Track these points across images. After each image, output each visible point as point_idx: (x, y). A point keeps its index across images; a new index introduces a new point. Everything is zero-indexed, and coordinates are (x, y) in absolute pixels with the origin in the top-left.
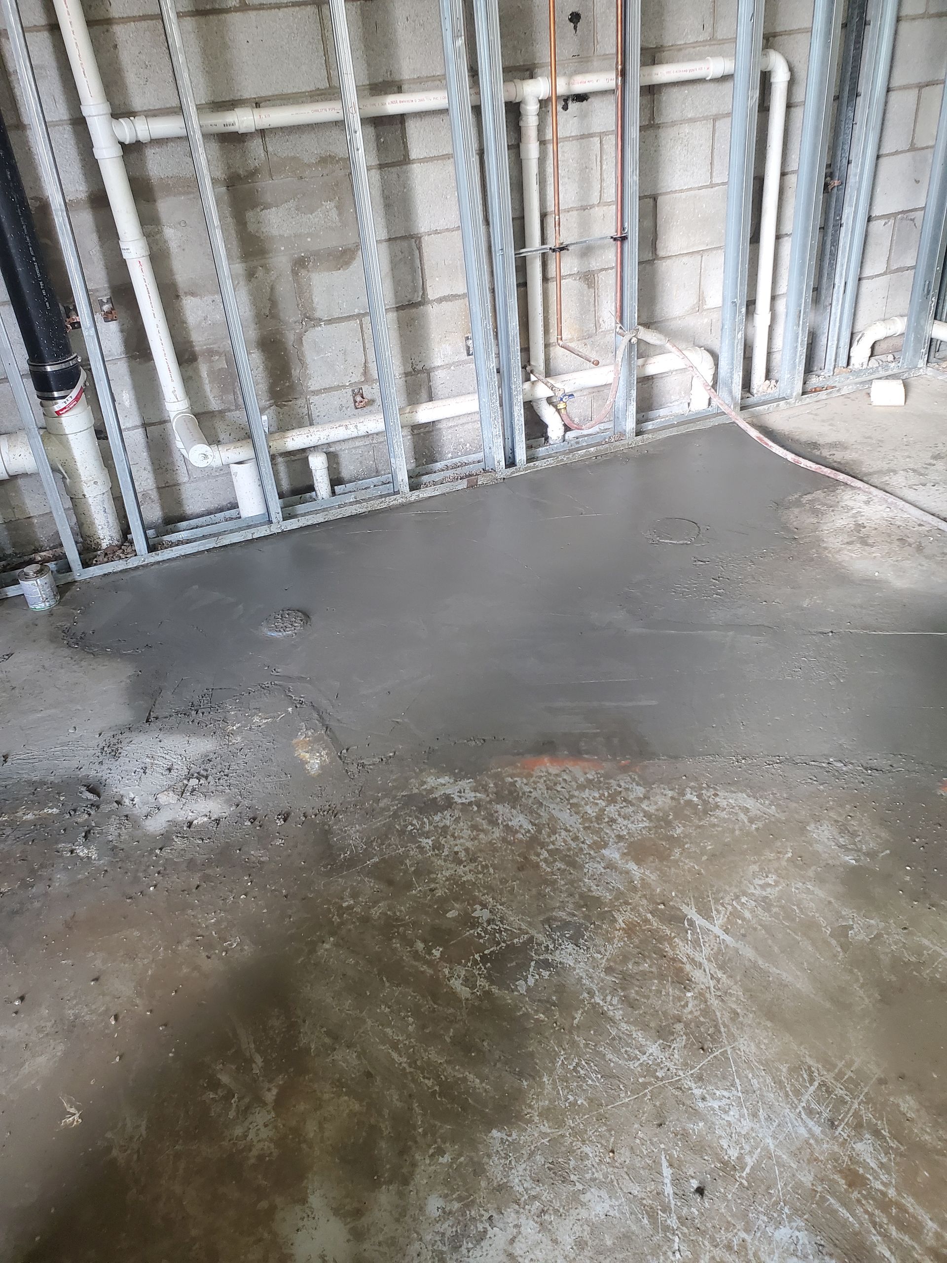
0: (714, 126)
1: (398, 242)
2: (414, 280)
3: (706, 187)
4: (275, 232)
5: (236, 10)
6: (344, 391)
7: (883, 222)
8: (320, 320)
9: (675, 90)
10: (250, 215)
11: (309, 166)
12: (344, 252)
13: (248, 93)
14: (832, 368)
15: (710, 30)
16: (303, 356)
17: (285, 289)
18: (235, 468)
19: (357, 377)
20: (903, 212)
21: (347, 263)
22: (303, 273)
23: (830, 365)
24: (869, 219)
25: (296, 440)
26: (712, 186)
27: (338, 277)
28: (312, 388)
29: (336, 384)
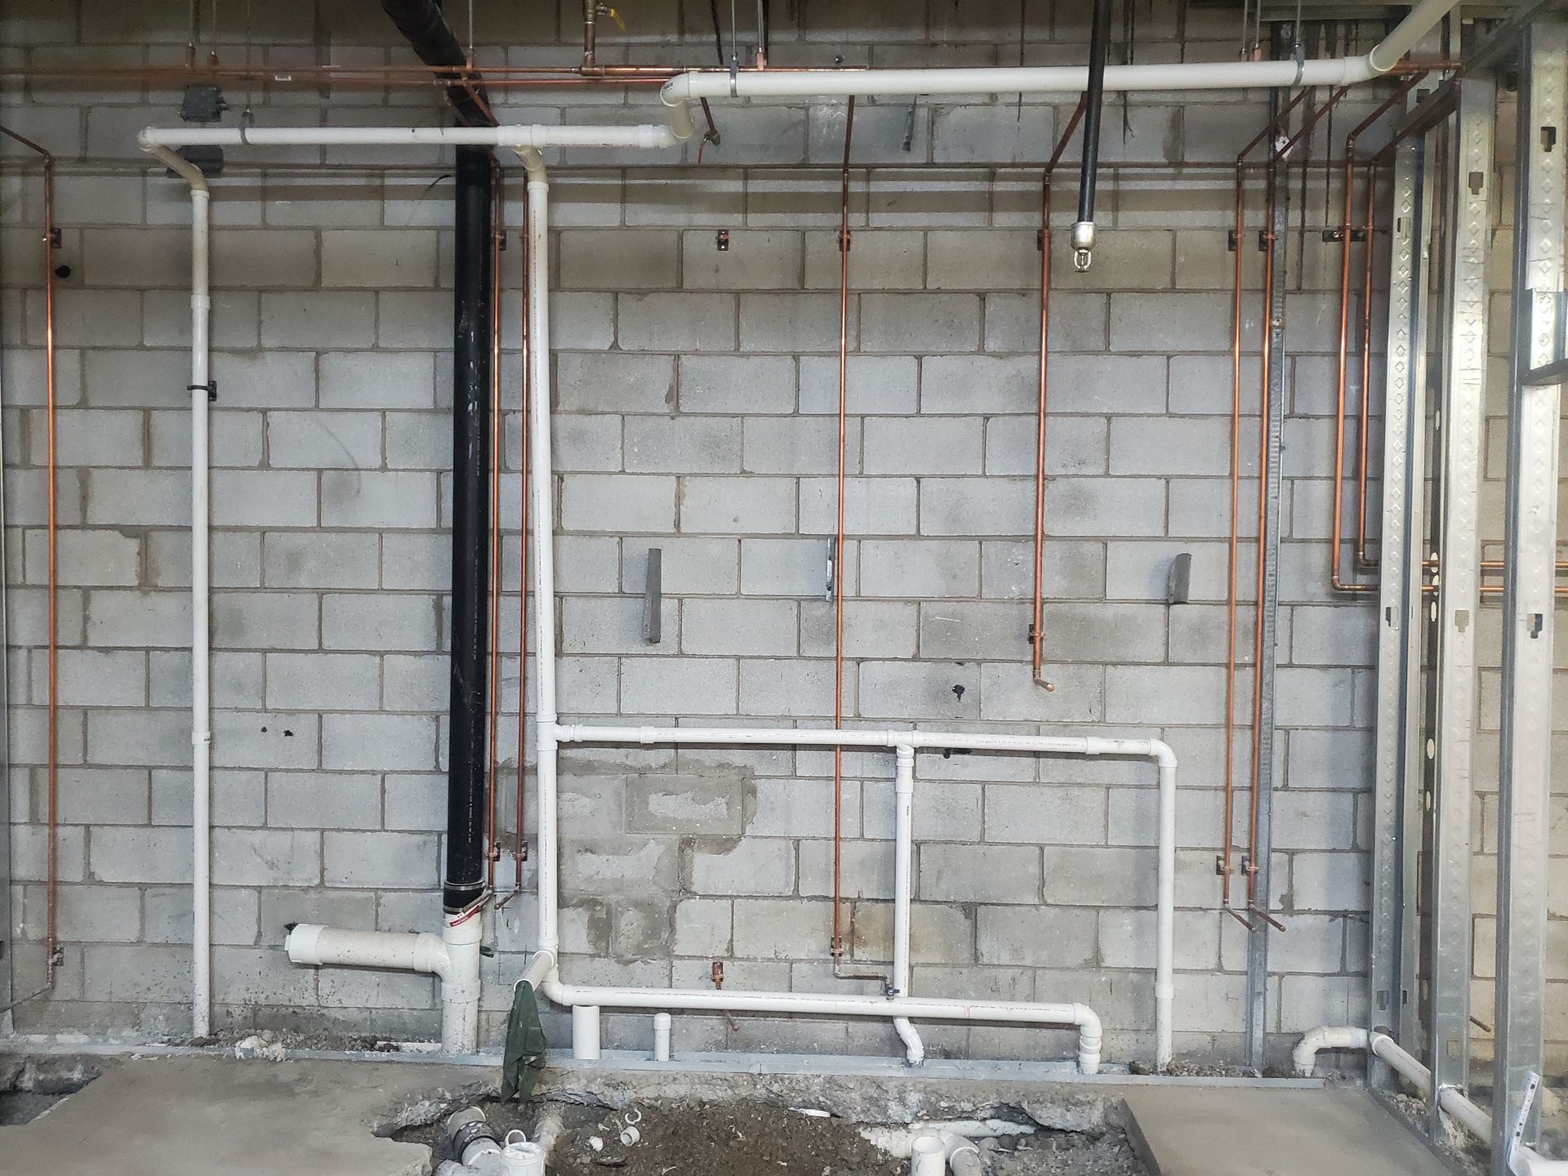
0: (1107, 793)
1: (777, 840)
2: (788, 876)
3: (1101, 846)
4: (670, 814)
5: (674, 656)
6: (705, 961)
8: (696, 894)
10: (653, 799)
11: (710, 768)
12: (727, 840)
13: (673, 710)
15: (1098, 714)
16: (675, 922)
17: (671, 862)
19: (721, 951)
20: (1355, 911)
21: (729, 850)
22: (688, 851)
26: (1107, 846)
27: (719, 859)
28: (677, 953)
29: (700, 954)
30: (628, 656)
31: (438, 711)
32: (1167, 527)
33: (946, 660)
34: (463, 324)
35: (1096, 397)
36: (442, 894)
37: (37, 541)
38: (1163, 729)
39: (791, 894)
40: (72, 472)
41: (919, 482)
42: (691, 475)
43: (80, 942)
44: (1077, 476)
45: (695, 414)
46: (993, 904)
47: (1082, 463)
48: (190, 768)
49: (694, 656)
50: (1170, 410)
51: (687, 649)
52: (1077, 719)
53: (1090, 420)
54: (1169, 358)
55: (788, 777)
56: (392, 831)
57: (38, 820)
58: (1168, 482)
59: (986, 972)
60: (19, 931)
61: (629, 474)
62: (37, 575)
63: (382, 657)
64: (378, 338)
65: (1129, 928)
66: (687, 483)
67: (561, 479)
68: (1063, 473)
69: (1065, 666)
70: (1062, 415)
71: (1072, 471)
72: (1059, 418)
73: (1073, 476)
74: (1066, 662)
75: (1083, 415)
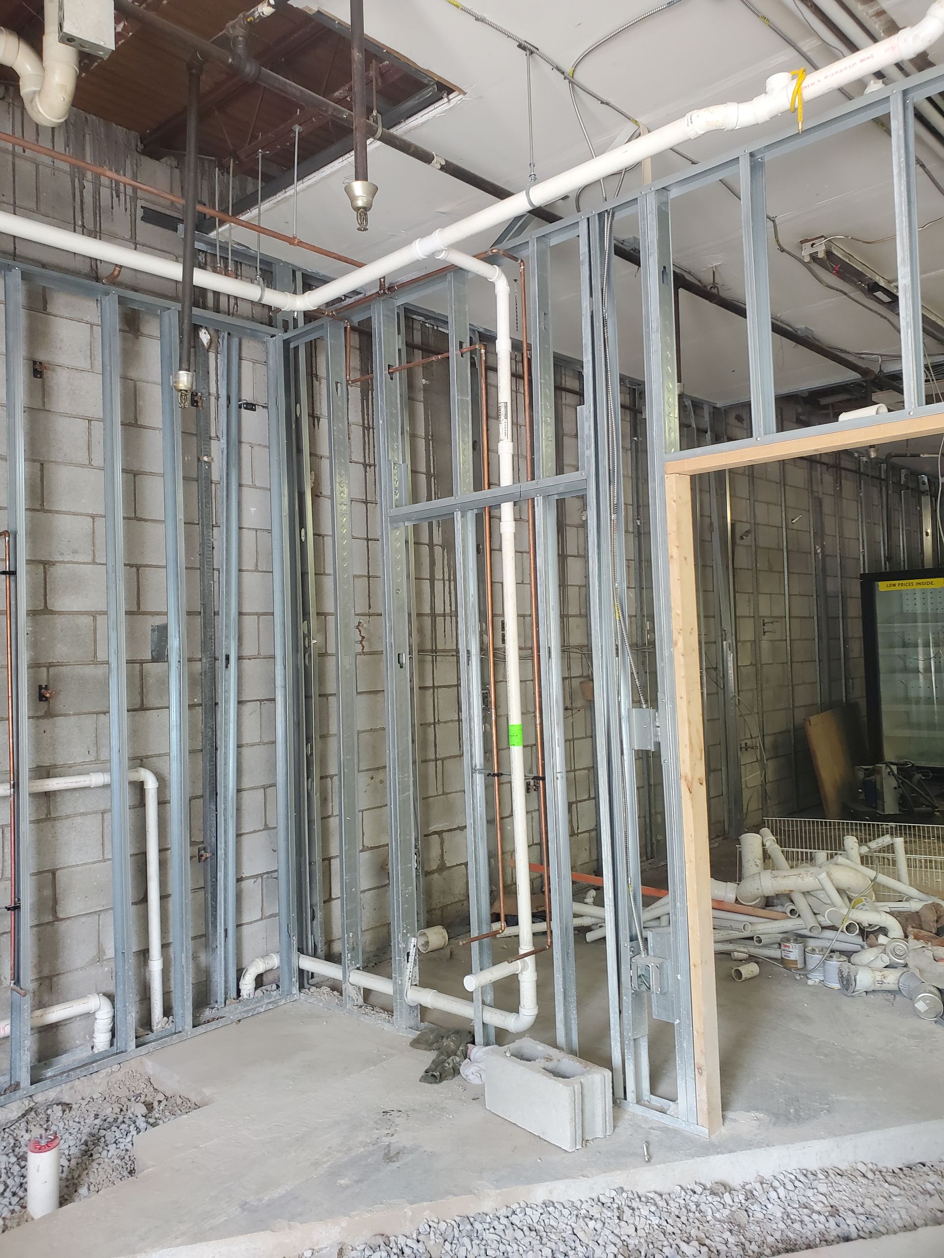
0: (103, 817)
3: (100, 861)
7: (253, 880)
9: (68, 794)
14: (223, 1001)
15: (94, 754)
20: (267, 873)
23: (221, 998)
24: (239, 880)
26: (104, 860)
32: (138, 604)
35: (83, 501)
38: (142, 760)
44: (73, 563)
47: (75, 552)
52: (79, 760)
53: (80, 518)
54: (135, 476)
58: (138, 570)
68: (61, 560)
69: (68, 717)
70: (57, 512)
71: (67, 558)
72: (56, 515)
73: (68, 562)
74: (69, 715)
75: (74, 514)
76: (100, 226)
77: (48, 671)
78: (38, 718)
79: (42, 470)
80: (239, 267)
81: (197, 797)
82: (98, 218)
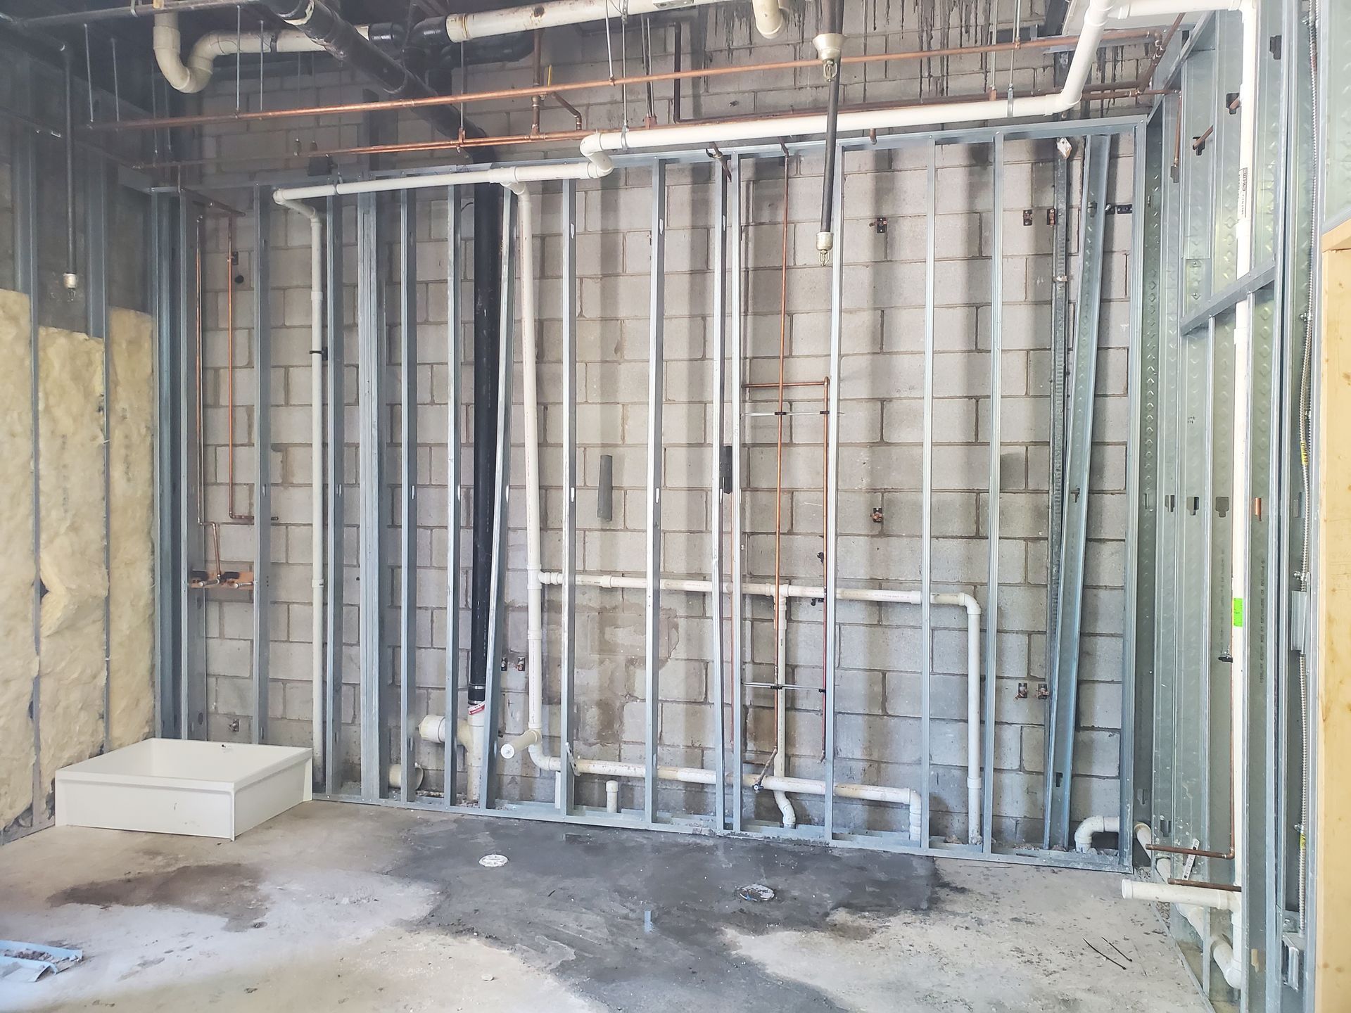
1: (693, 662)
2: (700, 687)
4: (619, 641)
5: (621, 530)
7: (1108, 733)
8: (638, 698)
9: (899, 606)
10: (608, 630)
13: (620, 569)
16: (623, 717)
17: (620, 674)
18: (557, 772)
22: (632, 667)
24: (1088, 728)
25: (597, 767)
28: (624, 740)
29: (640, 741)
30: (590, 530)
31: (466, 568)
32: (977, 435)
33: (812, 534)
34: (479, 304)
36: (467, 692)
37: (223, 454)
38: (975, 587)
39: (702, 700)
40: (244, 409)
41: (791, 405)
42: (632, 403)
43: (248, 716)
44: (909, 398)
45: (635, 361)
46: (848, 713)
47: (909, 388)
48: (311, 604)
49: (634, 530)
50: (979, 347)
51: (629, 526)
52: (910, 578)
53: (917, 356)
54: (977, 308)
55: (699, 617)
56: (438, 649)
57: (224, 636)
58: (977, 401)
59: (844, 763)
60: (213, 708)
61: (590, 404)
62: (223, 477)
63: (431, 530)
64: (428, 315)
65: (951, 735)
66: (629, 409)
67: (546, 408)
68: (898, 396)
69: (901, 539)
70: (897, 353)
71: (904, 394)
72: (894, 356)
73: (905, 398)
74: (902, 536)
75: (912, 353)
76: (947, 69)
77: (883, 496)
78: (873, 536)
79: (882, 317)
80: (1119, 51)
81: (1039, 632)
82: (945, 63)
